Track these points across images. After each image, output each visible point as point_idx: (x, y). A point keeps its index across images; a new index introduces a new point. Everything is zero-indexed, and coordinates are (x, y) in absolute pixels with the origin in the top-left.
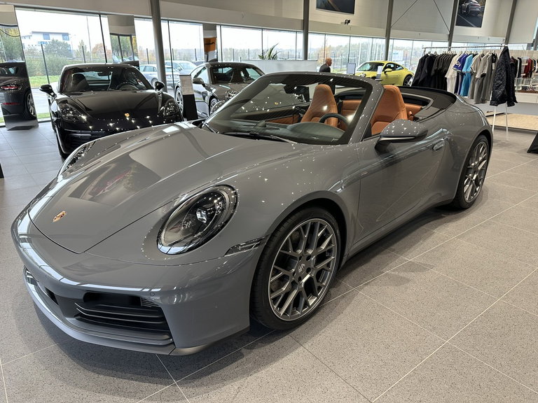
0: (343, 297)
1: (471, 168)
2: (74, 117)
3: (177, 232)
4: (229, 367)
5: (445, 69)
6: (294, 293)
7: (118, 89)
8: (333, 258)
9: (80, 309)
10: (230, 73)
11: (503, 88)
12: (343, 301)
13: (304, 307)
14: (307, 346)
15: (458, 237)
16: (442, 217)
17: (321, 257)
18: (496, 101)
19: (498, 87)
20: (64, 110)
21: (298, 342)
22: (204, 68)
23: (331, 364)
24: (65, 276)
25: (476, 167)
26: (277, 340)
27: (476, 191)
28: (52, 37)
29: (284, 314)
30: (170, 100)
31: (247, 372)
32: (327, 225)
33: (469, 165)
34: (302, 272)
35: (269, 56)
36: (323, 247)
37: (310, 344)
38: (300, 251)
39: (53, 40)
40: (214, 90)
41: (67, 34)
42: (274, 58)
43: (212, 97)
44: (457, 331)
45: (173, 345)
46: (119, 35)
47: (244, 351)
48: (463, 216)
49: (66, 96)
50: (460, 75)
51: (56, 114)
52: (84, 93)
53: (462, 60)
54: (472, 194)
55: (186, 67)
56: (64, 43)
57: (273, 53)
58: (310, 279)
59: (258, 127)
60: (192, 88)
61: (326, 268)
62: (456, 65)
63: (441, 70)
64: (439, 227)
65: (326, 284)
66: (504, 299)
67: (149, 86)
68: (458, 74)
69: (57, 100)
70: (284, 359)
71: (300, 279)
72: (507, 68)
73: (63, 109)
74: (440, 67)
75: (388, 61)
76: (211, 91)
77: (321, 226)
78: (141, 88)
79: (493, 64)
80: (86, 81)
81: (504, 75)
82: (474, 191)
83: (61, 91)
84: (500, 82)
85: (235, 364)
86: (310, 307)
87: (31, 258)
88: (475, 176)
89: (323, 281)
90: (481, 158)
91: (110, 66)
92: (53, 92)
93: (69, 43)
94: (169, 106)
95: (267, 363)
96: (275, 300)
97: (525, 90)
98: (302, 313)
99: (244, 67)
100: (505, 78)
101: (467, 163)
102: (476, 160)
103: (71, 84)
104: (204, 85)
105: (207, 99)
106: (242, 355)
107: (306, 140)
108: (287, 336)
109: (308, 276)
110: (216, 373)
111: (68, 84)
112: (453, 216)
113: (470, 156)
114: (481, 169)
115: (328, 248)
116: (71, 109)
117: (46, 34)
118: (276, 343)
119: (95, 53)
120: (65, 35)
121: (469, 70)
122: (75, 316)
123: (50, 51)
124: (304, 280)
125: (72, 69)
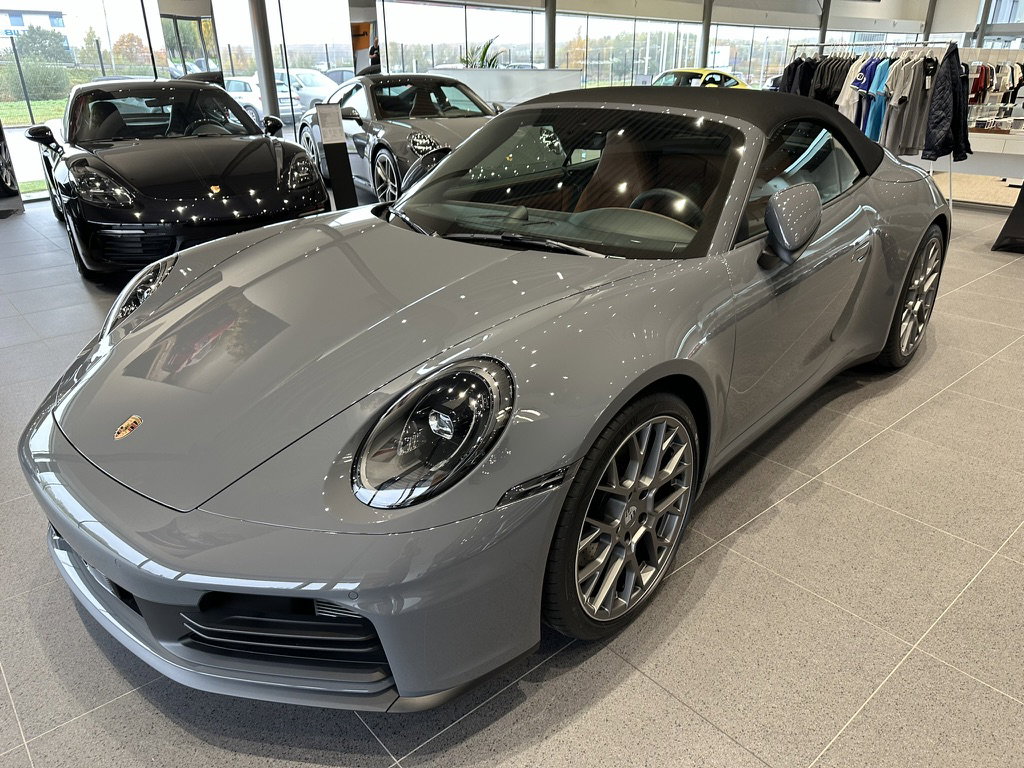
0: (700, 561)
1: (913, 290)
2: (105, 195)
3: (388, 460)
4: (499, 723)
5: (836, 87)
6: (618, 565)
7: (189, 133)
8: (685, 488)
9: (191, 624)
10: (409, 96)
11: (947, 125)
12: (700, 570)
13: (634, 590)
14: (646, 668)
15: (896, 427)
16: (858, 387)
17: (665, 490)
18: (933, 152)
19: (938, 123)
20: (85, 181)
21: (628, 662)
22: (358, 87)
23: (700, 705)
24: (152, 557)
25: (922, 285)
26: (585, 658)
27: (918, 334)
28: (28, 20)
29: (600, 608)
30: (297, 156)
31: (538, 733)
32: (678, 428)
33: (911, 284)
34: (631, 522)
35: (483, 59)
36: (670, 470)
37: (652, 666)
38: (629, 483)
39: (31, 27)
40: (381, 133)
41: (58, 15)
42: (492, 63)
43: (379, 146)
44: (930, 622)
45: (392, 691)
46: (175, 18)
47: (523, 685)
48: (897, 384)
49: (85, 152)
50: (865, 99)
51: (67, 189)
52: (116, 144)
53: (869, 71)
54: (911, 340)
55: (309, 83)
56: (53, 34)
57: (490, 53)
58: (646, 535)
59: (511, 221)
60: (342, 130)
61: (673, 509)
62: (856, 81)
63: (828, 89)
64: (857, 408)
65: (672, 540)
66: (1005, 552)
67: (251, 128)
68: (860, 97)
69: (66, 160)
70: (606, 700)
71: (628, 536)
72: (954, 85)
73: (81, 178)
74: (826, 83)
75: (709, 69)
76: (376, 134)
77: (669, 429)
78: (236, 132)
79: (928, 78)
80: (120, 117)
81: (950, 100)
82: (915, 333)
83: (73, 141)
84: (941, 113)
85: (510, 716)
86: (644, 588)
87: (60, 504)
88: (918, 304)
89: (665, 536)
90: (929, 270)
91: (167, 86)
92: (53, 141)
93: (63, 31)
94: (297, 169)
95: (575, 711)
96: (584, 585)
97: (981, 127)
98: (631, 602)
99: (438, 84)
100: (951, 105)
101: (909, 282)
102: (922, 274)
103: (90, 124)
104: (360, 122)
105: (368, 151)
106: (520, 696)
107: (619, 248)
108: (605, 650)
109: (642, 530)
110: (476, 738)
111: (83, 124)
112: (879, 383)
113: (915, 268)
114: (929, 291)
115: (679, 471)
116: (99, 179)
117: (16, 14)
118: (585, 665)
119: (118, 53)
120: (55, 15)
121: (883, 90)
122: (180, 639)
123: (27, 51)
124: (635, 539)
125: (89, 93)
